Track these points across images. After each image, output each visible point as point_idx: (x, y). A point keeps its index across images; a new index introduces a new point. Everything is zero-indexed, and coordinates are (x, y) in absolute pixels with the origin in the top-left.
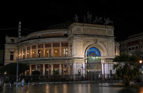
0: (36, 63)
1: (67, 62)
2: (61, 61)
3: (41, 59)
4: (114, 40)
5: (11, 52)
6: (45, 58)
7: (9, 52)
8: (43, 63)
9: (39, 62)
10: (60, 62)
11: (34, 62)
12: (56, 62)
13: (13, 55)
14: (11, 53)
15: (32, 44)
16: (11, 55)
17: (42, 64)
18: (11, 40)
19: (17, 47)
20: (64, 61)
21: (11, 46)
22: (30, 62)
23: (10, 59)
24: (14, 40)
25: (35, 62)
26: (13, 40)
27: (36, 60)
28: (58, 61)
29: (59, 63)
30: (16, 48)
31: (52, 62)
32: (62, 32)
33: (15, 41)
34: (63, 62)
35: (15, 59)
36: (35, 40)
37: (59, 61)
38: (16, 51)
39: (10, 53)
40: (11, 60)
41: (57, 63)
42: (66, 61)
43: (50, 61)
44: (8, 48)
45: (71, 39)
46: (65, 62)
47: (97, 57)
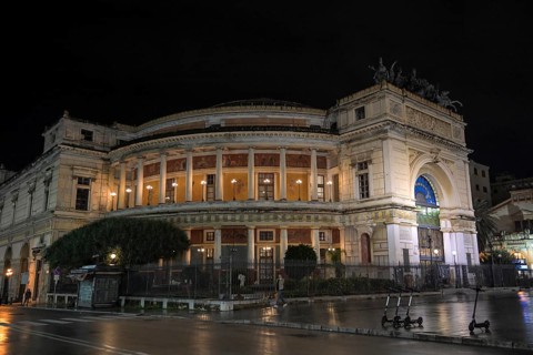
0: (217, 220)
1: (337, 221)
2: (320, 217)
3: (240, 205)
4: (466, 159)
5: (80, 179)
6: (259, 205)
7: (74, 177)
8: (250, 221)
9: (229, 217)
10: (317, 219)
11: (205, 217)
12: (300, 219)
13: (87, 191)
14: (79, 183)
15: (194, 151)
16: (79, 190)
17: (247, 224)
18: (83, 132)
19: (102, 162)
20: (329, 217)
21: (82, 154)
22: (189, 219)
23: (74, 204)
24: (91, 133)
25: (213, 218)
26: (88, 135)
27: (218, 210)
28: (309, 218)
29: (311, 224)
30: (100, 167)
31: (284, 219)
32: (303, 118)
33: (97, 138)
34: (325, 220)
35: (96, 207)
36: (213, 134)
37: (313, 216)
38: (99, 175)
39: (76, 181)
40: (77, 208)
41: (304, 224)
42: (337, 218)
43: (280, 217)
44: (70, 162)
45: (364, 141)
46: (332, 220)
47: (430, 210)
